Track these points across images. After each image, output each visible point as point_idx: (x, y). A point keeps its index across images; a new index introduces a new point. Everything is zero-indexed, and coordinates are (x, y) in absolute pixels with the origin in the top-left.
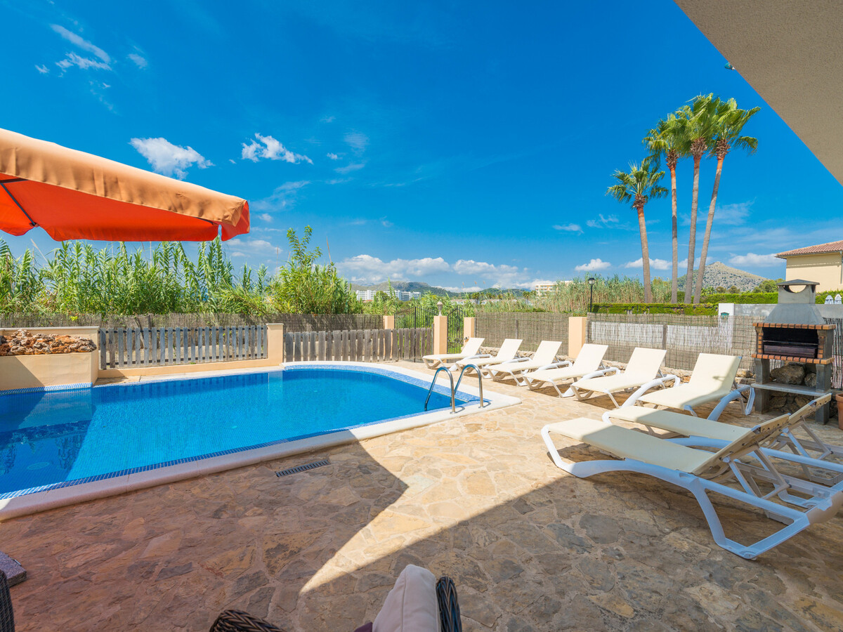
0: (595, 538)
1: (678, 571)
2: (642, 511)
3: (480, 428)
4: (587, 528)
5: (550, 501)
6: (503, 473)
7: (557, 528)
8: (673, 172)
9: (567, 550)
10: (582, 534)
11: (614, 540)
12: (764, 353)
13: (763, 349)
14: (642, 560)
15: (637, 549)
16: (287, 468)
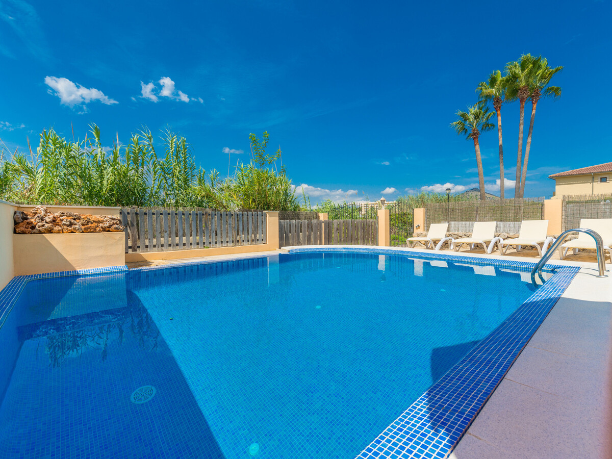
8: (499, 112)
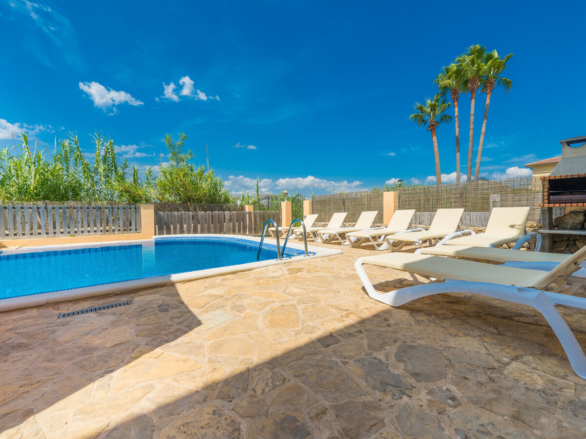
0: (416, 375)
1: (544, 420)
2: (468, 337)
3: (301, 271)
4: (404, 362)
5: (361, 332)
6: (313, 306)
7: (367, 363)
8: (456, 103)
9: (378, 394)
10: (398, 370)
11: (442, 376)
12: (549, 203)
13: (549, 199)
14: (486, 405)
15: (475, 387)
16: (77, 310)
